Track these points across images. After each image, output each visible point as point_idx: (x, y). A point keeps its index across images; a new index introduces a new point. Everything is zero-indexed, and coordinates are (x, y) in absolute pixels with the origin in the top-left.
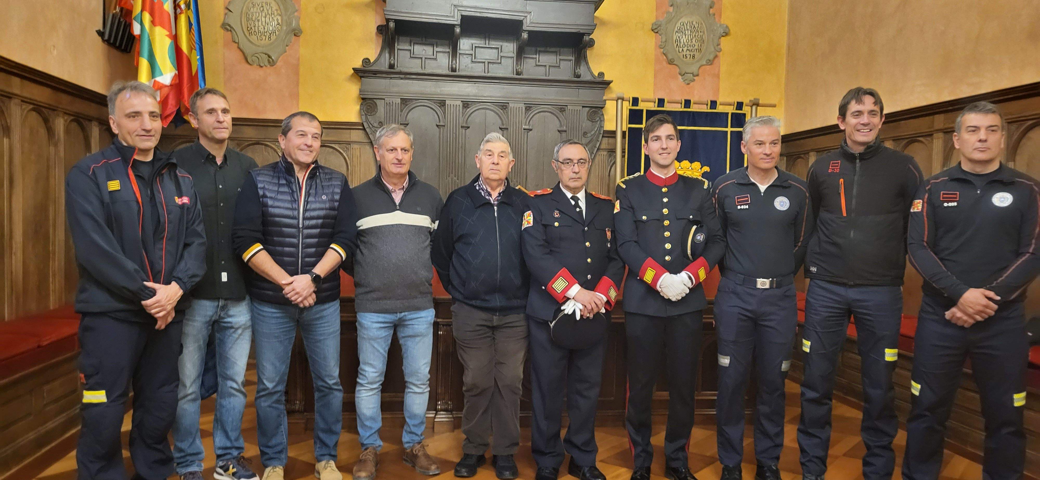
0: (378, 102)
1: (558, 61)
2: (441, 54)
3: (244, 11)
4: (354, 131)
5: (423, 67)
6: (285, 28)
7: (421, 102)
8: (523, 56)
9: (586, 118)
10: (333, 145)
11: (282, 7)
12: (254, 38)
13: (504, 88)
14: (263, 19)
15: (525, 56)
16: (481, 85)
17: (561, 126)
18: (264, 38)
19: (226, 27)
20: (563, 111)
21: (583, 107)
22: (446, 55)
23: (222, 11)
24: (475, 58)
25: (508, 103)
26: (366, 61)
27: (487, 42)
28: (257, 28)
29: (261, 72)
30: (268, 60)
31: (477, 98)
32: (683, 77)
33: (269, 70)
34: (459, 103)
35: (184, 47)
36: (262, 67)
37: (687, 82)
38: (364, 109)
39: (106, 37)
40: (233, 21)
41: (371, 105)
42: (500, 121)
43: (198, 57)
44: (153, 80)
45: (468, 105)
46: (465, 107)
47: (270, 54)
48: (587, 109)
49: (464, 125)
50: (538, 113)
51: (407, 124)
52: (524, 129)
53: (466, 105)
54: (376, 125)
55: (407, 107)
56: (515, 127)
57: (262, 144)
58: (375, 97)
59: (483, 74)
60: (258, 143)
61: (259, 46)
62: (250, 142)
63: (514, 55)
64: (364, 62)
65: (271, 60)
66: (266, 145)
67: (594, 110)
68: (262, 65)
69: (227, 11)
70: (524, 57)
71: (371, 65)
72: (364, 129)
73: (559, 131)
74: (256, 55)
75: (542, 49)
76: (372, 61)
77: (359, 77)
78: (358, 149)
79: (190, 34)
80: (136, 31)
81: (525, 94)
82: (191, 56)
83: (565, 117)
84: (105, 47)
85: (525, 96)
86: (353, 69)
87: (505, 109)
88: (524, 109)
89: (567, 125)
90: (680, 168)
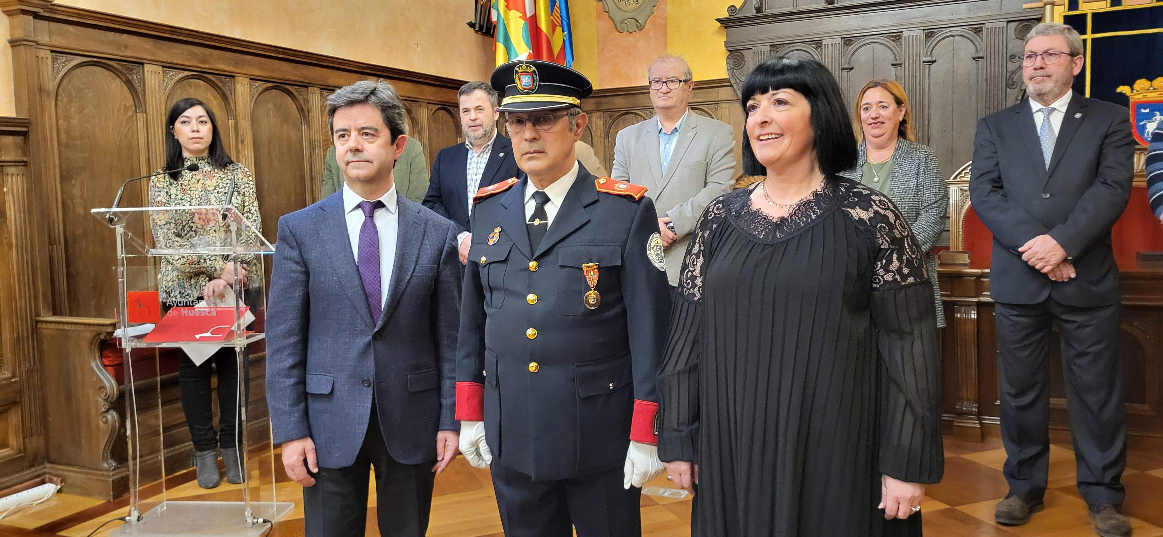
0: (745, 53)
4: (722, 88)
5: (795, 5)
7: (794, 46)
9: (1014, 37)
10: (701, 107)
12: (622, 5)
13: (895, 15)
16: (866, 15)
17: (977, 51)
18: (632, 2)
20: (979, 32)
21: (1008, 22)
25: (902, 32)
26: (732, 9)
29: (631, 38)
30: (637, 24)
31: (861, 31)
33: (638, 35)
34: (838, 40)
35: (543, 26)
36: (631, 33)
38: (731, 63)
39: (477, 28)
41: (738, 57)
42: (892, 56)
43: (566, 33)
45: (850, 41)
46: (848, 45)
47: (638, 19)
48: (1015, 24)
49: (847, 66)
50: (944, 38)
52: (924, 62)
53: (847, 43)
56: (911, 61)
57: (632, 113)
58: (742, 47)
59: (868, 2)
60: (628, 113)
61: (627, 12)
62: (621, 112)
64: (729, 10)
65: (638, 24)
66: (636, 114)
67: (1025, 23)
68: (631, 31)
71: (737, 12)
72: (731, 86)
73: (974, 58)
74: (625, 21)
76: (738, 8)
77: (726, 27)
78: (727, 109)
79: (552, 11)
80: (494, 18)
81: (924, 17)
82: (553, 34)
83: (982, 39)
84: (479, 36)
85: (925, 19)
86: (716, 20)
87: (898, 39)
88: (923, 37)
89: (984, 50)
90: (1151, 88)
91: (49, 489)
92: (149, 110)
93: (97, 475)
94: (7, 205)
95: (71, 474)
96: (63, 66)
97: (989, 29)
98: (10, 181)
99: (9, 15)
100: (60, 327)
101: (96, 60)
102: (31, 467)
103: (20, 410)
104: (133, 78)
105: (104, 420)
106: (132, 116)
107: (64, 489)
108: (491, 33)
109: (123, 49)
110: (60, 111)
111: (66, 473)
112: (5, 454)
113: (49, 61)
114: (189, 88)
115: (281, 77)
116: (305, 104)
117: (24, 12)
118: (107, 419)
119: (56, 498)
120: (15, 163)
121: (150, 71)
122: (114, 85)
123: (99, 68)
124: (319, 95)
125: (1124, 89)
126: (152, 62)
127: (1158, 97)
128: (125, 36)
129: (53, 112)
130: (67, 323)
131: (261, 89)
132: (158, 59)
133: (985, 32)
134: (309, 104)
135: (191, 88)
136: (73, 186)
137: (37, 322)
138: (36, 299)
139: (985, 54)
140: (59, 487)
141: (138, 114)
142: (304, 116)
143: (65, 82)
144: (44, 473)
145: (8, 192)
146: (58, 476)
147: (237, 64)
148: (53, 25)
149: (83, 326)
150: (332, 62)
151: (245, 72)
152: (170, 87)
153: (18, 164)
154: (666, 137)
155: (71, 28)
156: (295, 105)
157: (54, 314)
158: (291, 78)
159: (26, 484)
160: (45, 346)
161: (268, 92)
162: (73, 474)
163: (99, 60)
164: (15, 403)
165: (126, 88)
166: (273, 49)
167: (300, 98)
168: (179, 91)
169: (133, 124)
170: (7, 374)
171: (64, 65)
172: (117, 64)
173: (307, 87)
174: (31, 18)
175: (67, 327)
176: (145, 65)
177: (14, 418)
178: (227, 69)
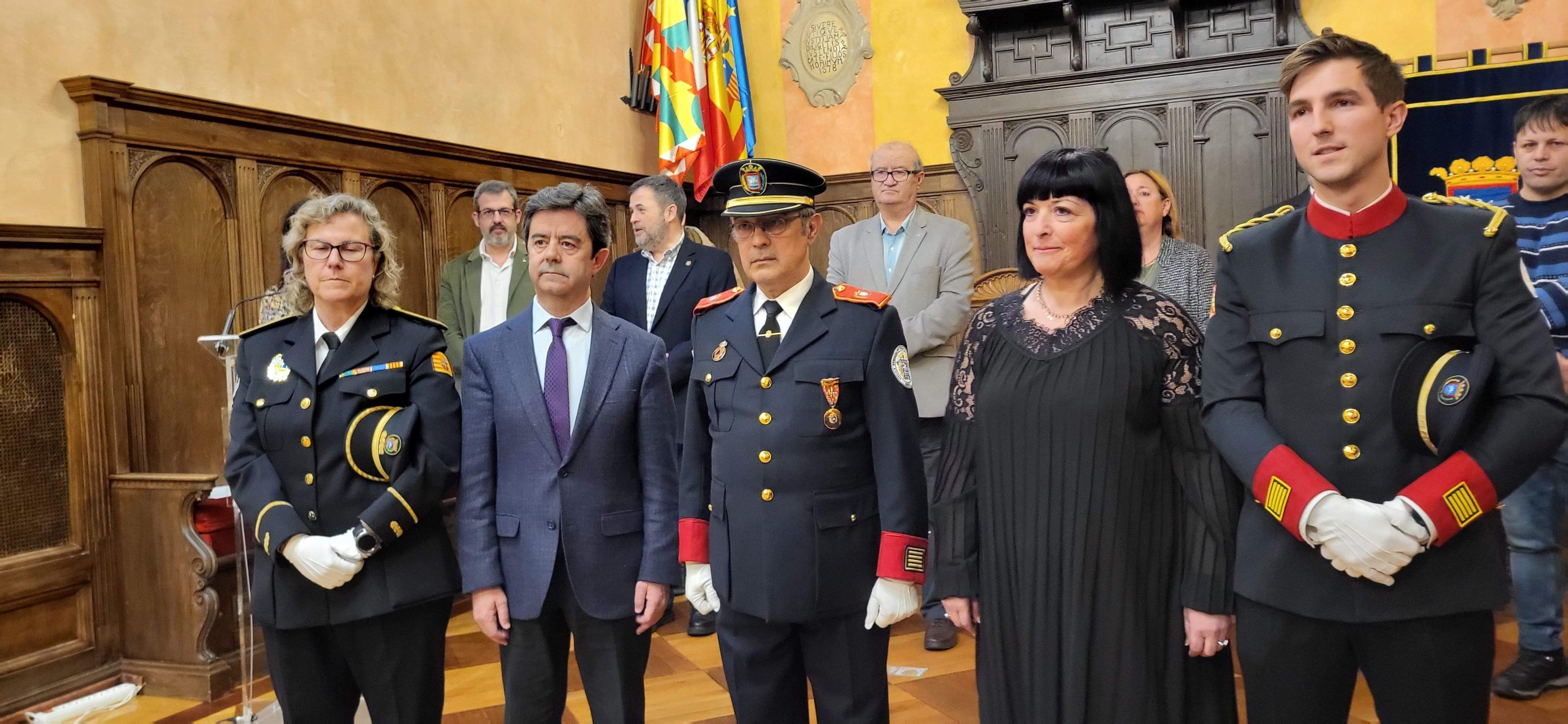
0: (973, 131)
1: (1248, 22)
2: (1059, 48)
3: (803, 39)
4: (945, 176)
5: (1033, 72)
6: (852, 51)
7: (1033, 122)
8: (1186, 26)
11: (848, 25)
12: (816, 72)
13: (1157, 83)
14: (825, 45)
15: (1191, 26)
16: (1122, 83)
17: (1258, 127)
18: (828, 69)
19: (785, 64)
20: (1261, 103)
22: (1066, 47)
23: (780, 43)
24: (1110, 44)
25: (1166, 104)
26: (955, 76)
27: (1128, 15)
28: (818, 58)
29: (828, 114)
30: (835, 97)
31: (1116, 103)
32: (1496, 8)
33: (838, 110)
34: (1088, 115)
35: (718, 100)
36: (828, 107)
37: (1504, 16)
38: (955, 144)
39: (634, 104)
40: (792, 56)
41: (964, 137)
42: (1156, 134)
43: (745, 109)
44: (677, 146)
45: (1104, 115)
46: (1100, 120)
47: (836, 88)
50: (1219, 111)
51: (1016, 157)
52: (1195, 141)
53: (1100, 117)
54: (971, 164)
55: (1013, 132)
56: (1179, 140)
57: (831, 209)
58: (968, 125)
59: (1124, 66)
60: (826, 209)
61: (822, 81)
63: (1172, 28)
64: (952, 77)
68: (827, 105)
69: (785, 43)
70: (1189, 29)
71: (961, 80)
72: (957, 172)
73: (1256, 136)
74: (820, 93)
75: (1219, 10)
76: (962, 75)
77: (948, 100)
78: (952, 201)
79: (728, 82)
80: (656, 91)
81: (1193, 85)
82: (730, 109)
83: (1264, 110)
84: (636, 115)
85: (1195, 88)
86: (936, 90)
87: (1162, 113)
88: (1193, 109)
89: (1268, 125)
90: (1471, 170)
91: (126, 691)
92: (242, 215)
93: (190, 670)
94: (76, 335)
95: (156, 670)
96: (142, 163)
97: (1274, 99)
98: (79, 305)
99: (77, 102)
100: (143, 485)
101: (178, 154)
102: (103, 663)
103: (90, 591)
104: (222, 175)
105: (200, 600)
106: (221, 223)
107: (146, 690)
108: (651, 110)
109: (211, 141)
110: (136, 219)
111: (148, 670)
112: (74, 646)
113: (126, 158)
114: (287, 187)
115: (398, 171)
116: (426, 205)
117: (98, 98)
118: (203, 599)
119: (136, 701)
120: (87, 284)
121: (242, 168)
122: (200, 184)
123: (183, 165)
124: (443, 193)
125: (1438, 172)
126: (245, 155)
127: (1479, 181)
128: (212, 125)
129: (130, 220)
130: (152, 481)
131: (373, 187)
132: (252, 152)
133: (1268, 102)
134: (432, 205)
135: (290, 187)
136: (152, 311)
137: (111, 481)
138: (110, 450)
139: (1269, 130)
140: (140, 687)
141: (228, 220)
142: (425, 219)
143: (142, 183)
144: (119, 671)
145: (77, 319)
146: (138, 673)
147: (344, 157)
148: (130, 113)
149: (172, 484)
150: (459, 151)
151: (355, 166)
152: (265, 186)
153: (89, 284)
154: (891, 239)
155: (151, 117)
156: (414, 207)
157: (132, 470)
158: (409, 172)
159: (99, 684)
160: (122, 509)
161: (382, 190)
162: (157, 671)
163: (184, 155)
164: (85, 583)
165: (213, 189)
166: (388, 136)
167: (420, 197)
168: (275, 192)
169: (221, 232)
170: (76, 546)
171: (142, 161)
172: (205, 159)
173: (428, 183)
174: (105, 105)
175: (151, 486)
176: (238, 161)
177: (83, 602)
178: (332, 162)
